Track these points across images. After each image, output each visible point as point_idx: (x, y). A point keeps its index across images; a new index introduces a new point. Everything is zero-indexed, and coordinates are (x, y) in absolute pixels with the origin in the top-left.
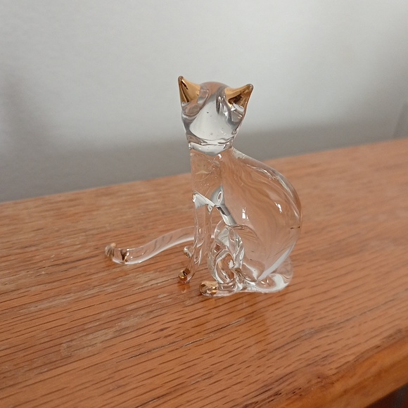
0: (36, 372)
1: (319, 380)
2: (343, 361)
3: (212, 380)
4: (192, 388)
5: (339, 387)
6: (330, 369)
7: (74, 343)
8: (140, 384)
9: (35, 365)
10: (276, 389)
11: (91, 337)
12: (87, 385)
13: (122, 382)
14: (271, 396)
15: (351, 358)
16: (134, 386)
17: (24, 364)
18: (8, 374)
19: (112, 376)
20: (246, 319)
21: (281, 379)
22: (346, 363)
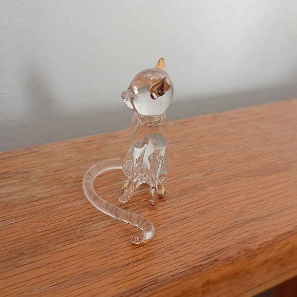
0: (61, 245)
1: (246, 252)
2: (265, 240)
3: (173, 251)
4: (159, 256)
5: (261, 258)
6: (254, 246)
7: (85, 228)
8: (126, 253)
9: (60, 241)
10: (216, 258)
11: (96, 225)
12: (92, 253)
13: (114, 252)
14: (211, 262)
15: (270, 239)
16: (122, 254)
17: (54, 240)
18: (44, 246)
19: (108, 248)
20: (199, 214)
21: (219, 251)
22: (266, 242)
